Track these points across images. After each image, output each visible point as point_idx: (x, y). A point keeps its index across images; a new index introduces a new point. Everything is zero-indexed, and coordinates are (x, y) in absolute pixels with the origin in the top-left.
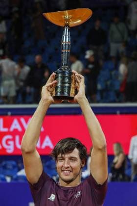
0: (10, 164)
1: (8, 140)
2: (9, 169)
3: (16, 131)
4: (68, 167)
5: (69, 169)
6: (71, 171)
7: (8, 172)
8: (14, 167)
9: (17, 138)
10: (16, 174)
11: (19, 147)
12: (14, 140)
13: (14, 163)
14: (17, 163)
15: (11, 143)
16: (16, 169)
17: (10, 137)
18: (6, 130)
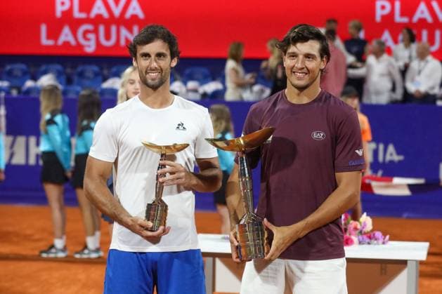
0: (91, 70)
1: (86, 32)
2: (88, 78)
3: (99, 17)
4: (303, 68)
5: (303, 71)
6: (306, 74)
7: (87, 83)
8: (96, 75)
9: (102, 29)
10: (100, 85)
11: (104, 42)
12: (96, 31)
13: (96, 68)
14: (102, 69)
15: (92, 36)
16: (100, 78)
17: (89, 27)
18: (83, 16)
